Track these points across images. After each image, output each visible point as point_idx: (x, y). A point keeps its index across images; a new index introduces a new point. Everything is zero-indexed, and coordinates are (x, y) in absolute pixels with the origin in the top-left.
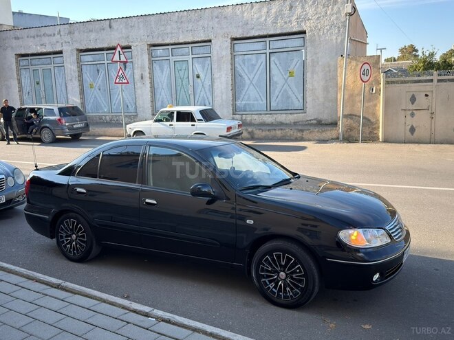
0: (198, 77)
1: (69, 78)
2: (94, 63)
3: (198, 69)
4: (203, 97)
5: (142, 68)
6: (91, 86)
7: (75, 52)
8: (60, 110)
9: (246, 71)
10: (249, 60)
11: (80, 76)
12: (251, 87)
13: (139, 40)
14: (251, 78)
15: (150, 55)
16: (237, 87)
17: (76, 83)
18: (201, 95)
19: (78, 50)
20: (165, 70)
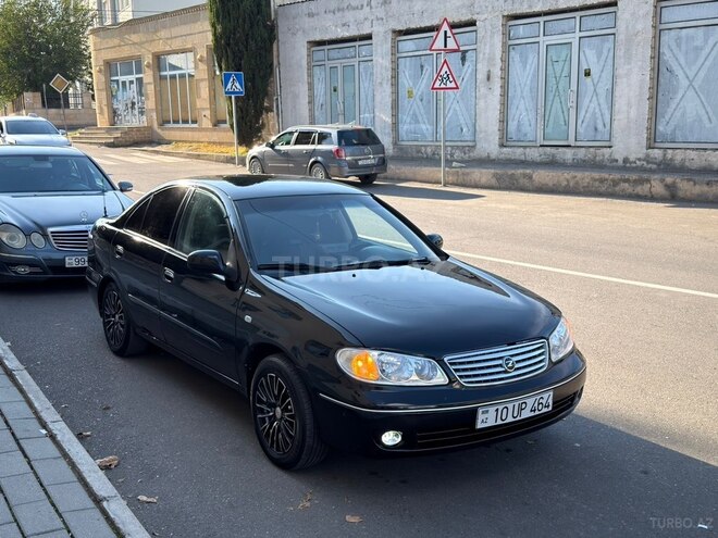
0: (588, 74)
1: (379, 81)
2: (417, 53)
3: (591, 59)
4: (594, 114)
5: (491, 60)
6: (410, 93)
7: (390, 35)
8: (341, 134)
9: (682, 61)
10: (691, 39)
11: (395, 77)
12: (691, 93)
13: (490, 9)
14: (691, 76)
15: (507, 35)
16: (660, 95)
17: (388, 89)
18: (591, 110)
19: (394, 32)
20: (530, 61)
